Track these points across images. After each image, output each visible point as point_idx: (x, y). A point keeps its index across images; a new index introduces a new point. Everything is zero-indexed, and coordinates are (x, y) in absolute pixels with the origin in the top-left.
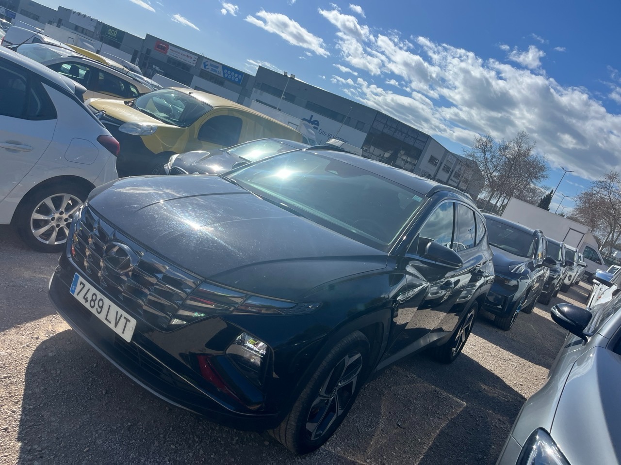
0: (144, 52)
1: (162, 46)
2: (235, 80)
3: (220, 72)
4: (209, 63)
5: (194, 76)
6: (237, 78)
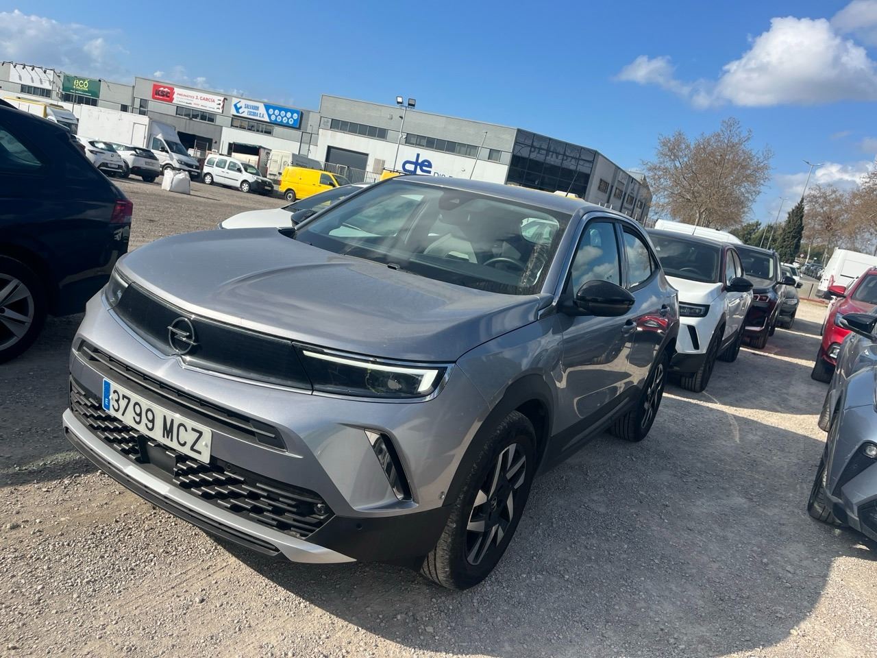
1: (163, 92)
2: (288, 122)
3: (262, 114)
4: (243, 103)
5: (224, 128)
6: (291, 118)
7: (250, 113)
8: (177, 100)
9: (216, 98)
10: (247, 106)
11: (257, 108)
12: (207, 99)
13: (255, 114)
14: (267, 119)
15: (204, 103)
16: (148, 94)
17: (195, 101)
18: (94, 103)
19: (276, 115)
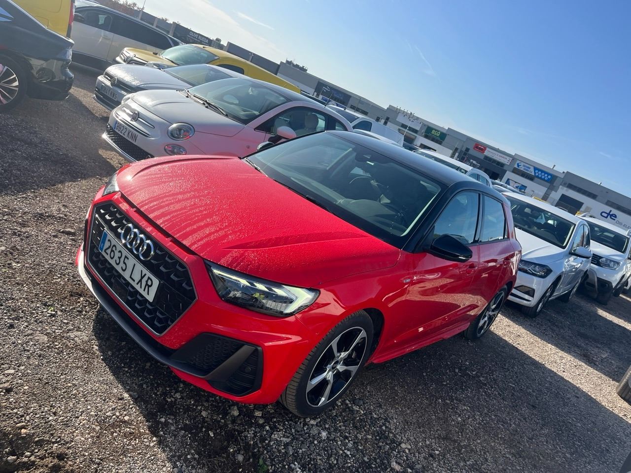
1: (480, 148)
2: (544, 178)
3: (532, 172)
4: (522, 164)
5: (507, 172)
6: (546, 177)
7: (525, 169)
8: (486, 153)
9: (508, 158)
10: (524, 166)
11: (529, 168)
12: (503, 157)
13: (527, 170)
14: (533, 174)
15: (501, 158)
17: (497, 157)
19: (538, 174)
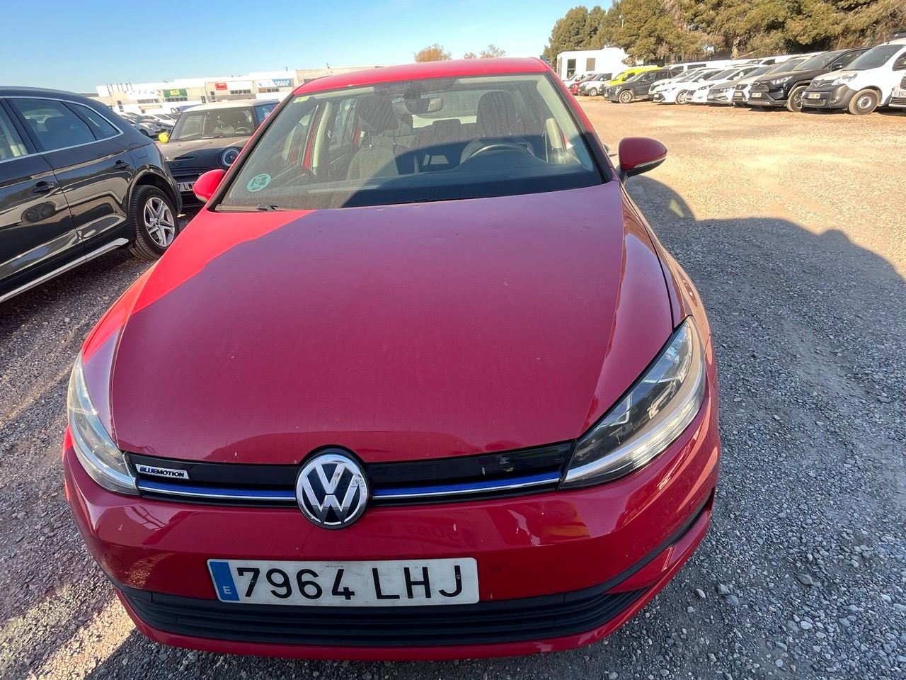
0: (210, 95)
3: (273, 85)
7: (267, 85)
8: (230, 88)
9: (248, 82)
10: (264, 83)
16: (214, 89)
18: (186, 99)
19: (279, 83)
